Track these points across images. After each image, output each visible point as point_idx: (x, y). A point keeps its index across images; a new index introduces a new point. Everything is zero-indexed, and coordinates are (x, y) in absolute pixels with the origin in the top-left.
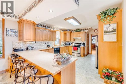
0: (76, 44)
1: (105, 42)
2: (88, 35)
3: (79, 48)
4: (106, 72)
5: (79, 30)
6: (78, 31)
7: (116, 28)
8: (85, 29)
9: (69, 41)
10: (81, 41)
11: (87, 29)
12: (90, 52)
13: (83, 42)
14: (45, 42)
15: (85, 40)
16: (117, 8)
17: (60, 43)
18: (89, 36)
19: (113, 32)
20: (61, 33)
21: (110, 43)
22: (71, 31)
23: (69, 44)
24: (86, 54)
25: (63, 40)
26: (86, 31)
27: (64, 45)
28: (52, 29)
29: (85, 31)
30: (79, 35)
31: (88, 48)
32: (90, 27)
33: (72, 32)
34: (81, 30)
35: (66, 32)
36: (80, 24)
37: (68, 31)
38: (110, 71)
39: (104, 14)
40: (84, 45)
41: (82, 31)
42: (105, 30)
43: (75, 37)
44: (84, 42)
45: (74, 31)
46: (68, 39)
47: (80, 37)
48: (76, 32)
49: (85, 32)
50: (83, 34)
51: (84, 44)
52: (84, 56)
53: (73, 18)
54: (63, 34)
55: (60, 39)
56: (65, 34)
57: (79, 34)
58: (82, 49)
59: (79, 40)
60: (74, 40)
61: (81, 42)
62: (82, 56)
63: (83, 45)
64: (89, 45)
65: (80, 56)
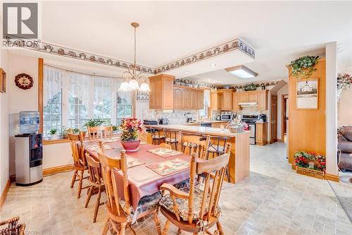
0: (244, 116)
1: (300, 110)
2: (274, 98)
3: (252, 126)
4: (300, 156)
5: (253, 85)
6: (251, 88)
7: (317, 87)
8: (268, 85)
9: (228, 111)
10: (257, 111)
11: (273, 84)
12: (279, 137)
13: (261, 112)
14: (183, 112)
15: (267, 109)
16: (318, 57)
17: (209, 115)
18: (276, 100)
19: (311, 93)
20: (211, 93)
21: (307, 110)
22: (233, 88)
23: (229, 118)
24: (269, 140)
25: (216, 108)
26: (270, 88)
27: (217, 120)
28: (196, 87)
29: (267, 88)
30: (252, 97)
31: (274, 127)
32: (279, 80)
33: (235, 91)
34: (257, 86)
35: (221, 91)
36: (256, 75)
37: (227, 88)
38: (306, 154)
39: (296, 65)
40: (265, 120)
41: (260, 88)
42: (299, 90)
43: (243, 102)
44: (264, 113)
45: (241, 87)
46: (227, 105)
47: (254, 101)
48: (246, 90)
49: (267, 91)
50: (262, 95)
51: (264, 117)
52: (265, 143)
53: (244, 67)
54: (216, 96)
55: (209, 106)
56: (220, 95)
57: (252, 95)
58: (260, 128)
59: (252, 108)
60: (241, 108)
61: (258, 113)
62: (260, 144)
63: (261, 120)
64: (277, 121)
65: (255, 143)
